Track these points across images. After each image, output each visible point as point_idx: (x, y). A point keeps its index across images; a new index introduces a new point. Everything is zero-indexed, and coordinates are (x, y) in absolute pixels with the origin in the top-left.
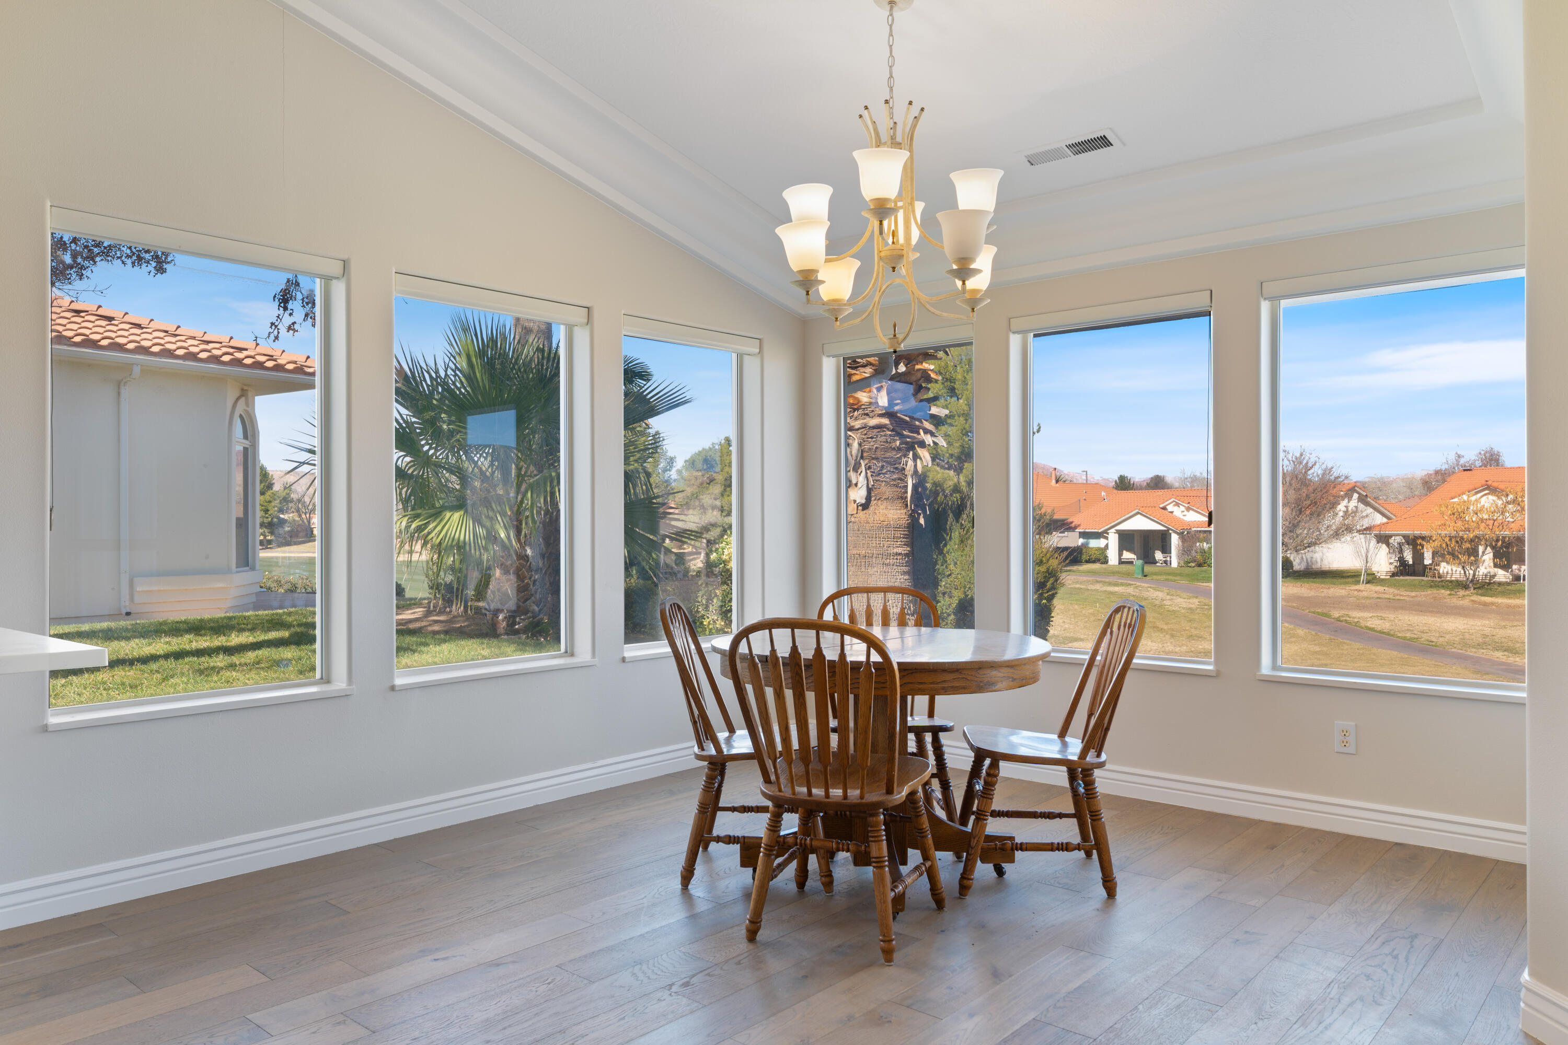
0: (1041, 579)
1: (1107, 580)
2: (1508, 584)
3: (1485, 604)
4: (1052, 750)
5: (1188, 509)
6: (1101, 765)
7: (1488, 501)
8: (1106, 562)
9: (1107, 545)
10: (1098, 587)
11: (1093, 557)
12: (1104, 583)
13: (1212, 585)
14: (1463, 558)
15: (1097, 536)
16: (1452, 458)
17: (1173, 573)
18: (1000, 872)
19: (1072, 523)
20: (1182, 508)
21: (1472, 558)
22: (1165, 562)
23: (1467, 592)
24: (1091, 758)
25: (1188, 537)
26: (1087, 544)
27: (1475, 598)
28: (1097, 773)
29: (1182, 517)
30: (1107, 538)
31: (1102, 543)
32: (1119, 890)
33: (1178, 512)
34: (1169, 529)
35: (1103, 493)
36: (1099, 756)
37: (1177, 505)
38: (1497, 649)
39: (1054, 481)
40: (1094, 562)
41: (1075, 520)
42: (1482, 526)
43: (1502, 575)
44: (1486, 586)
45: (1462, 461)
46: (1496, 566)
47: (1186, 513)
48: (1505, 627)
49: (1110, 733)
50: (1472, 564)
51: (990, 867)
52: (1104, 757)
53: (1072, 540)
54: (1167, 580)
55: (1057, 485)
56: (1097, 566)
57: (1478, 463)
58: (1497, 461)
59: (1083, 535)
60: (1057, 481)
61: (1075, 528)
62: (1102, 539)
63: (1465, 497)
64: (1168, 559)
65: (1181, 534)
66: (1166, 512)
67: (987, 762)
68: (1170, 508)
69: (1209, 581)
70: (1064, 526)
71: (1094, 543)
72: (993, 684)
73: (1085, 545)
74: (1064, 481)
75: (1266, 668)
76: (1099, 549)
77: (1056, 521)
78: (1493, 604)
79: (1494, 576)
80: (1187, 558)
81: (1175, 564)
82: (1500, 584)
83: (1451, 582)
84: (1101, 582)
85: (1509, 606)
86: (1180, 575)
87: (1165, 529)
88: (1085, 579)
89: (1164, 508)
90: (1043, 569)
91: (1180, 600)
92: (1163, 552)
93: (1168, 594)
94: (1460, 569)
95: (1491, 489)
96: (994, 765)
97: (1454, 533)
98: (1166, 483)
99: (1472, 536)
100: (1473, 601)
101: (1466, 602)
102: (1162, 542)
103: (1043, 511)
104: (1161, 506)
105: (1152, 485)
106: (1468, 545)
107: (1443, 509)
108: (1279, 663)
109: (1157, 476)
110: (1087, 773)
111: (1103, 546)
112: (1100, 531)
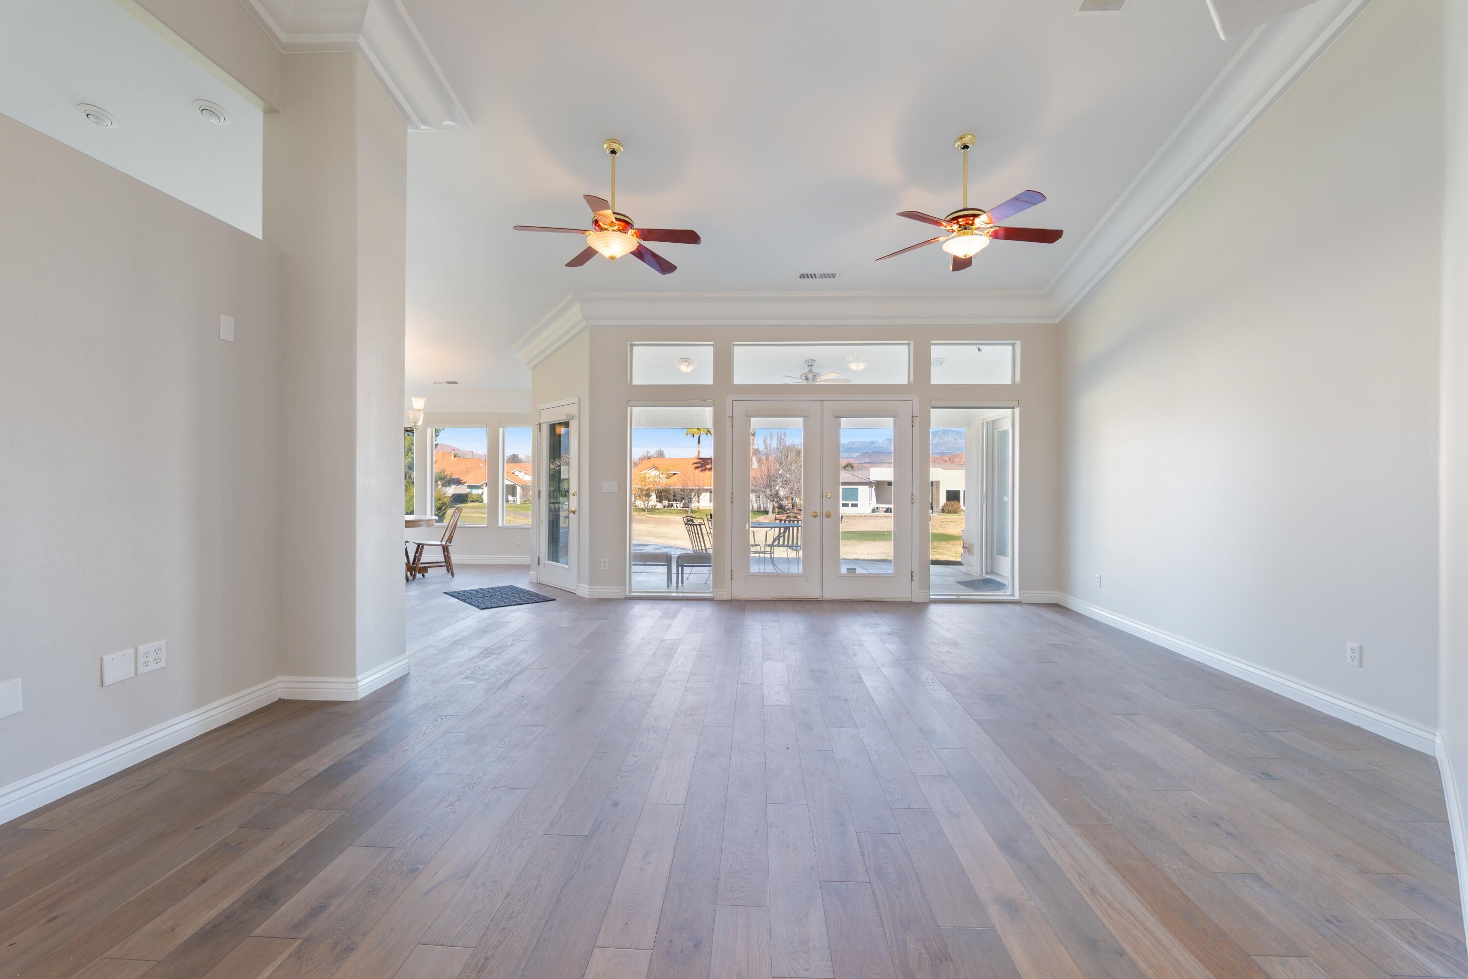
0: (440, 506)
1: (482, 511)
2: (661, 509)
3: (651, 518)
4: (439, 543)
5: (526, 474)
6: (451, 546)
7: (653, 473)
8: (482, 502)
9: (483, 492)
10: (476, 515)
11: (475, 499)
12: (480, 513)
13: (530, 512)
14: (643, 498)
15: (478, 487)
16: (645, 453)
17: (517, 507)
18: (423, 576)
19: (462, 480)
20: (523, 473)
21: (646, 498)
22: (514, 501)
23: (645, 513)
24: (448, 544)
25: (524, 488)
26: (471, 491)
27: (648, 515)
28: (450, 548)
29: (523, 478)
30: (483, 489)
31: (480, 491)
32: (455, 575)
33: (521, 475)
34: (516, 484)
35: (481, 465)
36: (450, 543)
37: (520, 471)
38: (651, 536)
39: (453, 457)
40: (475, 502)
41: (464, 479)
42: (651, 484)
43: (659, 506)
44: (652, 510)
45: (649, 455)
46: (657, 501)
47: (524, 476)
48: (656, 527)
49: (453, 538)
50: (646, 500)
51: (421, 574)
52: (452, 544)
53: (462, 490)
54: (513, 510)
55: (455, 459)
56: (477, 504)
57: (656, 456)
58: (663, 455)
59: (470, 487)
60: (455, 457)
61: (465, 483)
62: (480, 489)
63: (645, 471)
64: (515, 499)
65: (522, 487)
66: (513, 475)
67: (421, 546)
68: (516, 473)
69: (529, 510)
70: (458, 482)
71: (475, 492)
72: (422, 525)
73: (470, 493)
74: (459, 457)
75: (500, 524)
76: (478, 495)
77: (453, 479)
78: (653, 518)
79: (656, 506)
80: (525, 499)
81: (518, 502)
82: (658, 509)
83: (640, 509)
84: (478, 512)
85: (659, 519)
86: (521, 508)
87: (513, 484)
88: (469, 510)
89: (513, 473)
90: (441, 502)
91: (519, 520)
92: (513, 496)
93: (513, 518)
94: (642, 503)
95: (656, 468)
96: (422, 547)
97: (640, 487)
98: (519, 459)
99: (646, 488)
100: (646, 517)
101: (643, 517)
102: (512, 491)
103: (446, 474)
104: (512, 472)
105: (511, 459)
106: (645, 492)
107: (637, 476)
108: (504, 523)
109: (514, 455)
110: (447, 547)
111: (480, 493)
112: (479, 485)
